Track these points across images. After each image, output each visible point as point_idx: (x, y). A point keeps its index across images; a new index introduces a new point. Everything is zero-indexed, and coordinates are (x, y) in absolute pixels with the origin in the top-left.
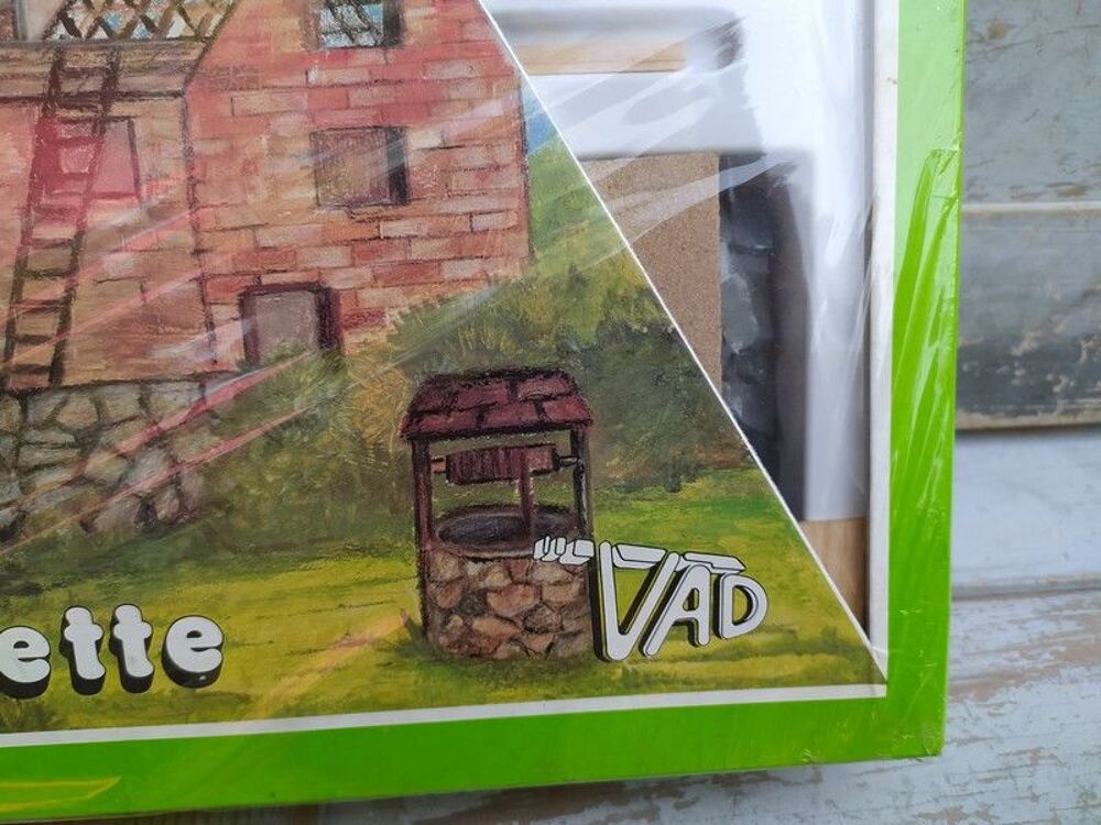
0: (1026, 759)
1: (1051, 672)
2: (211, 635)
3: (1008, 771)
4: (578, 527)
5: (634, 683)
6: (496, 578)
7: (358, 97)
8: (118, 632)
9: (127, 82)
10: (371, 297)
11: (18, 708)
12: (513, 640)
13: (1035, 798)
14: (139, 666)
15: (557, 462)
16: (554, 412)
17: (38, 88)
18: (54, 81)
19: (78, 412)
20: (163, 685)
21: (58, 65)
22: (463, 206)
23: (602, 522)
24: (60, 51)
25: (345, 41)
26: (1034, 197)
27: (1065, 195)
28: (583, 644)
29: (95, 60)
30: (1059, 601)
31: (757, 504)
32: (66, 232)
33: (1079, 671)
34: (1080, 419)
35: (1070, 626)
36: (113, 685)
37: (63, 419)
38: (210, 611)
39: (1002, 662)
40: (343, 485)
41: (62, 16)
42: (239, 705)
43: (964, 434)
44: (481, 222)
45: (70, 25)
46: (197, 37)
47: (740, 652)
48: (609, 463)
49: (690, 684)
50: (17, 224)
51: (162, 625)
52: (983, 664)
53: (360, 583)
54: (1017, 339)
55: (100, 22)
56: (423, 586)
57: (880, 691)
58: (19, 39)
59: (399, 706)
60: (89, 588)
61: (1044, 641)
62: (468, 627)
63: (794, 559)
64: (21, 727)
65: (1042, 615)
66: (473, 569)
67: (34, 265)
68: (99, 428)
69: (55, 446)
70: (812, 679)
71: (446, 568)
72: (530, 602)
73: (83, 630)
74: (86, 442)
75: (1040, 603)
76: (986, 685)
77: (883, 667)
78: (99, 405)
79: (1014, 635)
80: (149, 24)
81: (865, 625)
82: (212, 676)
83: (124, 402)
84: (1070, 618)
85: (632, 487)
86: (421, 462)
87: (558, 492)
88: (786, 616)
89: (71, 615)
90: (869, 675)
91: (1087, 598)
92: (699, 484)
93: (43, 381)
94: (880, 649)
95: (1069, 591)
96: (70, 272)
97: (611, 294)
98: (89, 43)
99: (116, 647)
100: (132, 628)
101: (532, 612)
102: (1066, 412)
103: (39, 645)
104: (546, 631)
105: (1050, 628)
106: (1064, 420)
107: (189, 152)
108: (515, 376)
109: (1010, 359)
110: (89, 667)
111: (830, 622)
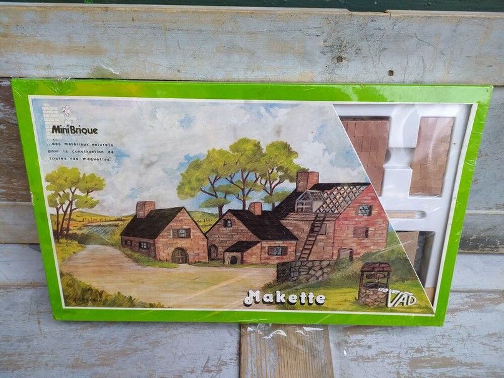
0: (459, 326)
1: (467, 310)
2: (324, 298)
3: (455, 329)
4: (386, 286)
5: (391, 311)
6: (372, 293)
7: (362, 223)
8: (309, 296)
9: (327, 219)
10: (359, 251)
11: (290, 306)
12: (373, 303)
13: (459, 334)
14: (311, 301)
15: (385, 277)
16: (385, 269)
17: (313, 219)
18: (316, 218)
19: (310, 264)
20: (315, 305)
21: (317, 216)
22: (376, 239)
23: (390, 286)
24: (317, 214)
25: (362, 215)
26: (480, 209)
27: (486, 209)
28: (384, 304)
29: (323, 215)
30: (472, 294)
31: (418, 285)
32: (314, 239)
33: (473, 310)
34: (484, 252)
35: (473, 300)
36: (307, 304)
37: (307, 265)
38: (324, 294)
39: (457, 307)
40: (349, 277)
41: (319, 209)
42: (326, 309)
43: (459, 253)
44: (378, 241)
45: (320, 211)
46: (339, 213)
47: (410, 308)
48: (393, 278)
49: (401, 312)
50: (306, 237)
51: (316, 296)
52: (454, 307)
53: (349, 292)
54: (472, 237)
55: (324, 210)
56: (359, 294)
57: (434, 315)
58: (312, 212)
59: (352, 311)
60: (306, 290)
61: (467, 303)
62: (365, 300)
63: (422, 294)
64: (291, 309)
65: (468, 297)
66: (368, 291)
67: (307, 243)
68: (313, 267)
69: (305, 269)
70: (423, 313)
71: (363, 291)
72: (377, 297)
73: (303, 296)
74: (310, 269)
75: (467, 294)
76: (453, 311)
77: (435, 312)
78: (313, 263)
79: (461, 301)
80: (332, 211)
81: (433, 305)
82: (322, 304)
83: (317, 263)
84: (473, 298)
85: (397, 281)
86: (362, 275)
87: (384, 281)
88: (419, 303)
89: (302, 293)
90: (432, 313)
91: (478, 294)
92: (408, 282)
93: (305, 260)
94: (434, 309)
95: (475, 292)
96: (313, 245)
97: (398, 253)
98: (322, 213)
99: (308, 298)
100: (311, 296)
101: (376, 299)
102: (481, 251)
103: (296, 297)
104: (378, 302)
105: (469, 300)
106: (480, 252)
107: (335, 229)
108: (381, 264)
109: (469, 240)
110: (303, 301)
111: (427, 304)
